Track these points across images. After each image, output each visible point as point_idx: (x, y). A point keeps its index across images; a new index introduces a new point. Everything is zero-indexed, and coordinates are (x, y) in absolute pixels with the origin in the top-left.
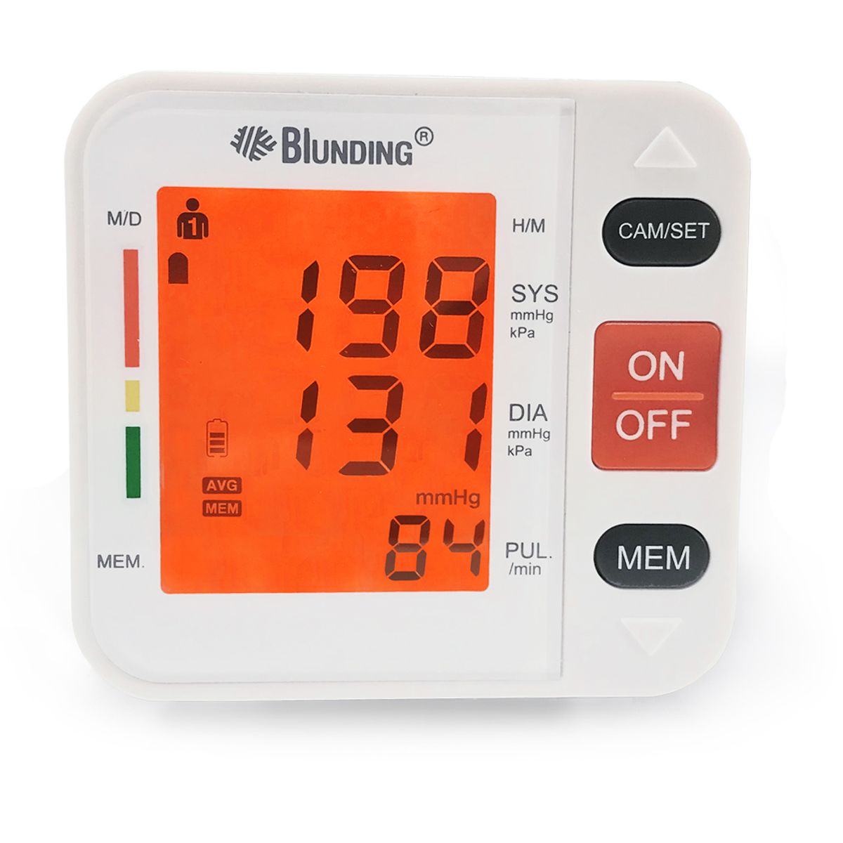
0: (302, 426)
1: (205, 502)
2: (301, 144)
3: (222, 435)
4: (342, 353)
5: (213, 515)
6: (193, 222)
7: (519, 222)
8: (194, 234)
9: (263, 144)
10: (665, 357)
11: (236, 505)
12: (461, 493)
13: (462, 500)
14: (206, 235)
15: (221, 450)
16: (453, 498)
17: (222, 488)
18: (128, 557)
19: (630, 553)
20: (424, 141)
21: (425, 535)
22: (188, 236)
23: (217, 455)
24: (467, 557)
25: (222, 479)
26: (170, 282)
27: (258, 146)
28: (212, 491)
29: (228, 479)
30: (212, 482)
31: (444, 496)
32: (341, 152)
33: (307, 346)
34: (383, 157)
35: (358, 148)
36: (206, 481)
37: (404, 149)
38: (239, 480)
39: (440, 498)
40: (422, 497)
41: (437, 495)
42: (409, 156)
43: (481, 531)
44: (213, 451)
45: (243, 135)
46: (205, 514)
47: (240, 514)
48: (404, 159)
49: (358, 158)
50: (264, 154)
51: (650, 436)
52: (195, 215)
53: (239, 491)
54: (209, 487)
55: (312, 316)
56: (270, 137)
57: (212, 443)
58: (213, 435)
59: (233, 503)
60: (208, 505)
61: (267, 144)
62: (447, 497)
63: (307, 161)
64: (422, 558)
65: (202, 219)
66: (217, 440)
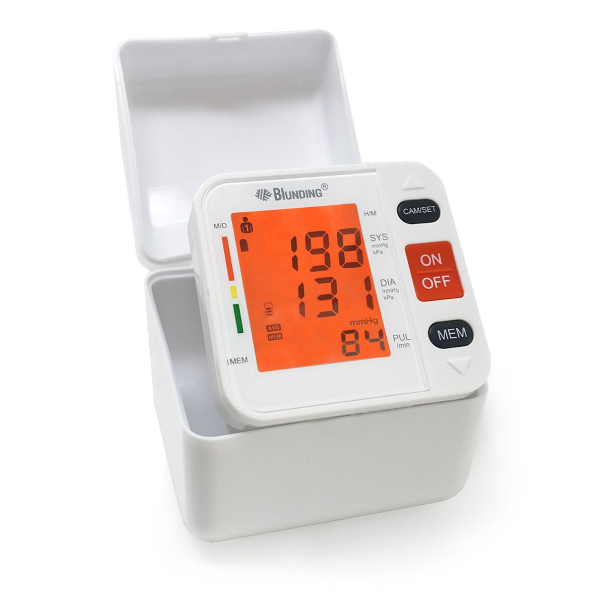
0: (300, 301)
1: (268, 335)
2: (281, 193)
3: (270, 308)
4: (311, 270)
5: (272, 340)
6: (247, 226)
7: (366, 213)
8: (248, 231)
9: (267, 195)
10: (433, 256)
11: (280, 335)
12: (369, 319)
13: (370, 322)
14: (252, 231)
15: (271, 314)
16: (366, 321)
17: (274, 329)
18: (243, 359)
19: (443, 333)
20: (325, 188)
21: (357, 337)
22: (246, 232)
23: (270, 316)
24: (378, 344)
25: (273, 326)
26: (242, 251)
27: (266, 196)
28: (270, 331)
29: (275, 325)
30: (270, 327)
31: (362, 321)
32: (296, 195)
33: (297, 269)
34: (311, 195)
35: (302, 193)
36: (267, 327)
37: (318, 191)
38: (279, 325)
39: (360, 322)
40: (352, 323)
41: (359, 321)
42: (321, 193)
43: (382, 333)
44: (268, 315)
45: (259, 192)
46: (269, 340)
47: (282, 338)
48: (319, 195)
49: (302, 196)
50: (268, 198)
51: (437, 287)
52: (247, 223)
53: (280, 329)
54: (269, 329)
55: (297, 257)
56: (269, 192)
57: (268, 312)
58: (267, 309)
59: (279, 334)
60: (270, 336)
61: (269, 194)
62: (363, 322)
63: (284, 199)
64: (357, 346)
65: (250, 224)
66: (269, 311)
